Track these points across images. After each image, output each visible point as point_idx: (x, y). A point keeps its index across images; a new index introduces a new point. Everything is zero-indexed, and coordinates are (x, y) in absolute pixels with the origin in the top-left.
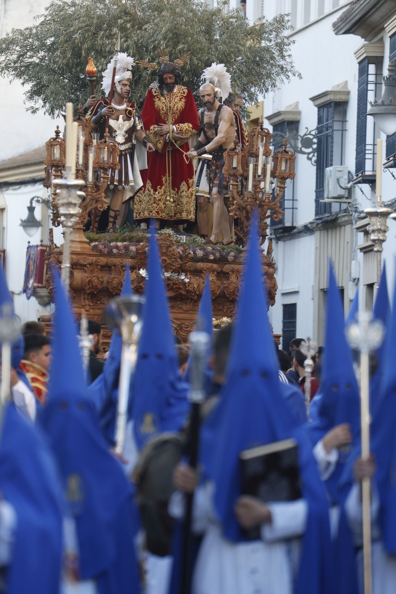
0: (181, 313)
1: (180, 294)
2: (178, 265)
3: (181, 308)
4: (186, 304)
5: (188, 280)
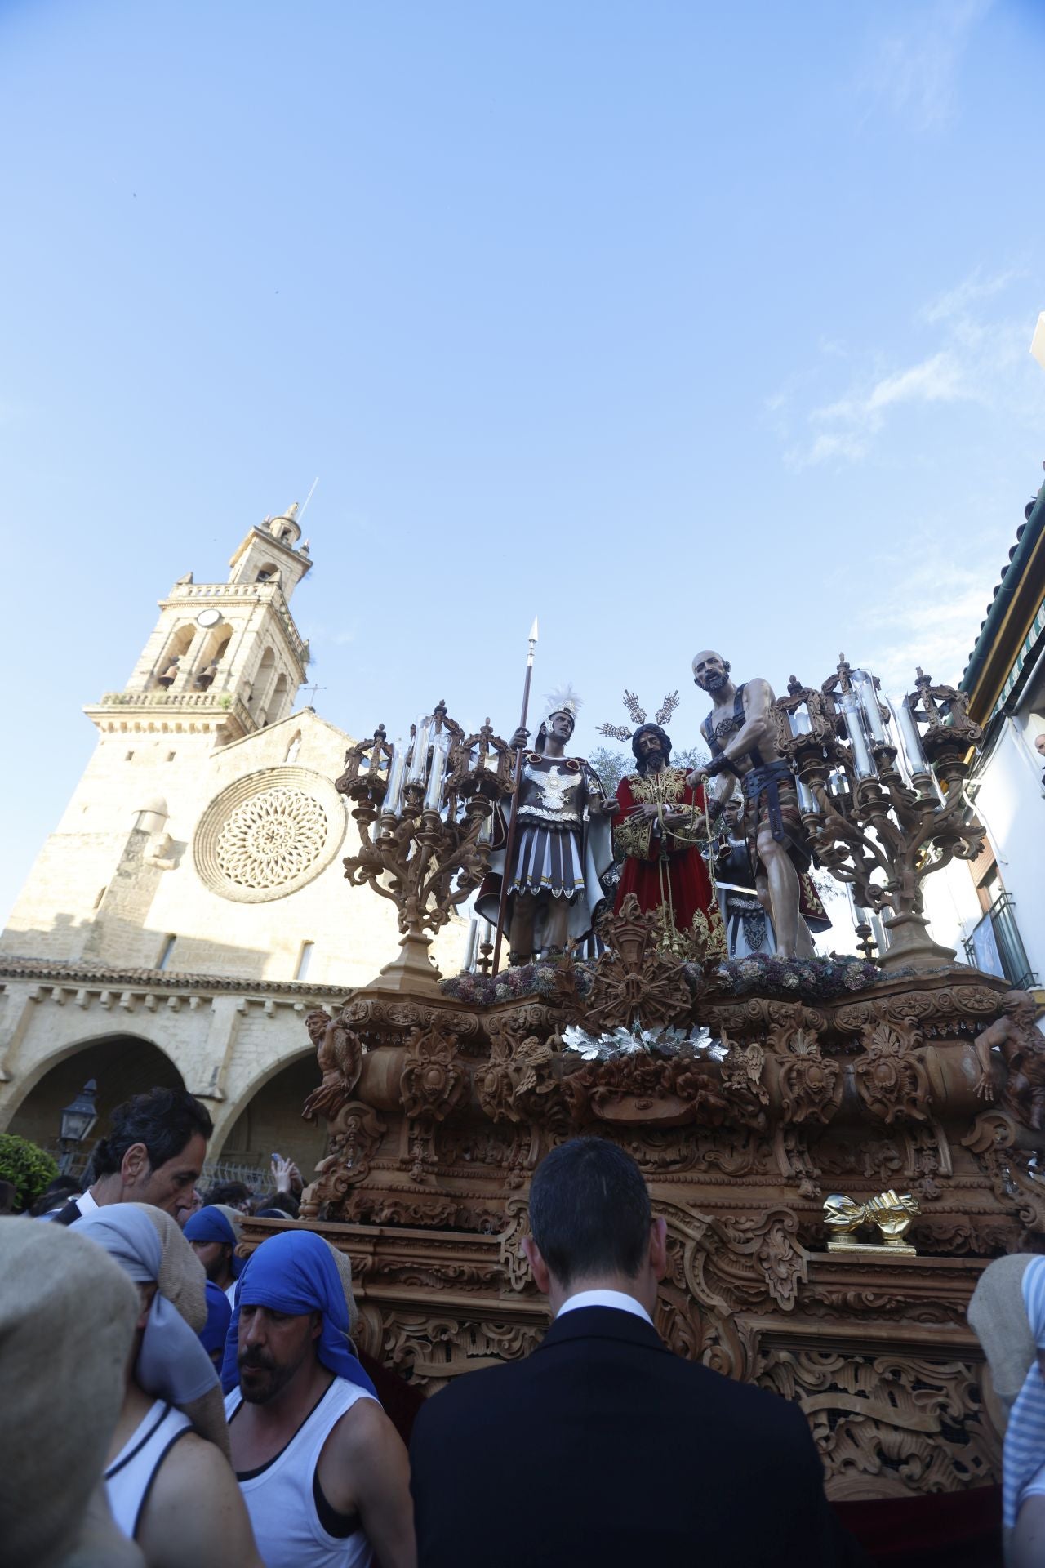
0: (716, 1184)
1: (704, 1104)
2: (685, 1002)
3: (714, 1166)
4: (733, 1149)
5: (725, 1052)
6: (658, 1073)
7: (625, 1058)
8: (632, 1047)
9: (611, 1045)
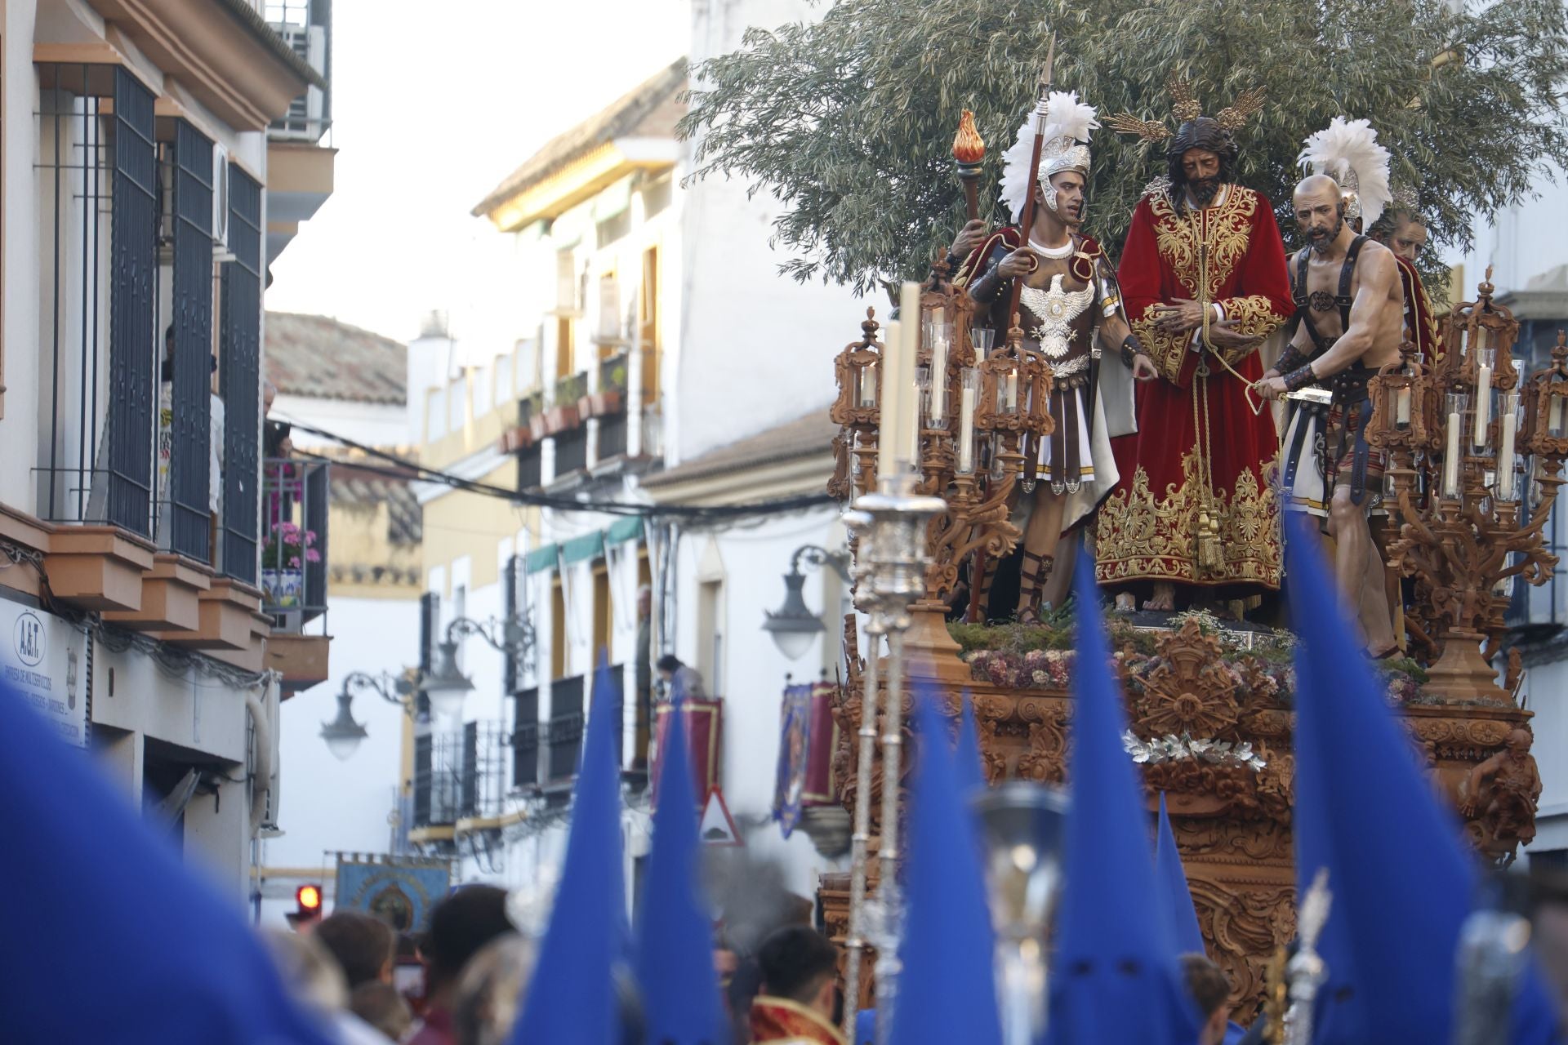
0: (1240, 864)
1: (1239, 805)
2: (1230, 717)
3: (1241, 849)
4: (1258, 835)
5: (1263, 764)
6: (1202, 778)
7: (1173, 763)
8: (1179, 753)
9: (1160, 751)
